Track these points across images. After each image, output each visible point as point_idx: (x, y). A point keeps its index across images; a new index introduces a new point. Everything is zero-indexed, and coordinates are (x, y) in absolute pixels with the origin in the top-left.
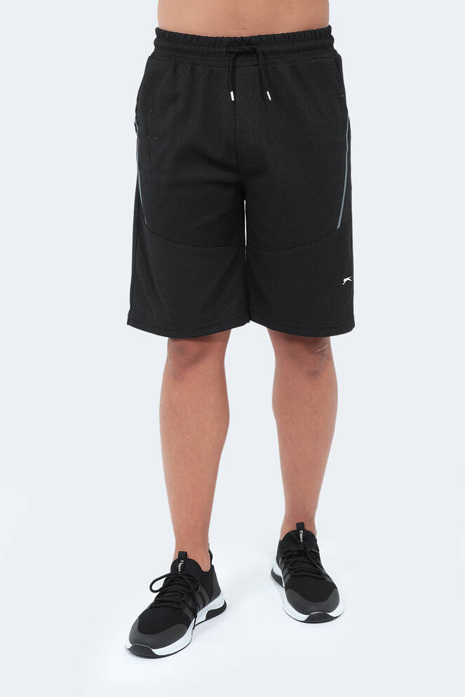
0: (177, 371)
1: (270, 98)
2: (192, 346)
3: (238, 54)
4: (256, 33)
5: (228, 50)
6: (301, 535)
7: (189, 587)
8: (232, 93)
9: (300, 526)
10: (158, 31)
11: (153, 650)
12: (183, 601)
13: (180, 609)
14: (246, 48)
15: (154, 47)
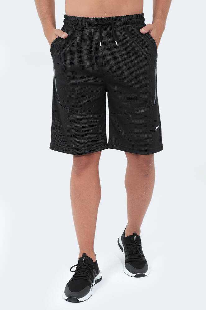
0: (78, 171)
1: (117, 44)
2: (84, 159)
3: (103, 25)
4: (110, 16)
5: (98, 23)
6: (135, 238)
7: (90, 270)
8: (100, 43)
9: (135, 234)
10: (65, 16)
11: (78, 299)
12: (88, 276)
13: (87, 279)
14: (106, 22)
15: (64, 24)
